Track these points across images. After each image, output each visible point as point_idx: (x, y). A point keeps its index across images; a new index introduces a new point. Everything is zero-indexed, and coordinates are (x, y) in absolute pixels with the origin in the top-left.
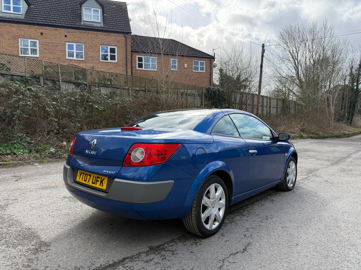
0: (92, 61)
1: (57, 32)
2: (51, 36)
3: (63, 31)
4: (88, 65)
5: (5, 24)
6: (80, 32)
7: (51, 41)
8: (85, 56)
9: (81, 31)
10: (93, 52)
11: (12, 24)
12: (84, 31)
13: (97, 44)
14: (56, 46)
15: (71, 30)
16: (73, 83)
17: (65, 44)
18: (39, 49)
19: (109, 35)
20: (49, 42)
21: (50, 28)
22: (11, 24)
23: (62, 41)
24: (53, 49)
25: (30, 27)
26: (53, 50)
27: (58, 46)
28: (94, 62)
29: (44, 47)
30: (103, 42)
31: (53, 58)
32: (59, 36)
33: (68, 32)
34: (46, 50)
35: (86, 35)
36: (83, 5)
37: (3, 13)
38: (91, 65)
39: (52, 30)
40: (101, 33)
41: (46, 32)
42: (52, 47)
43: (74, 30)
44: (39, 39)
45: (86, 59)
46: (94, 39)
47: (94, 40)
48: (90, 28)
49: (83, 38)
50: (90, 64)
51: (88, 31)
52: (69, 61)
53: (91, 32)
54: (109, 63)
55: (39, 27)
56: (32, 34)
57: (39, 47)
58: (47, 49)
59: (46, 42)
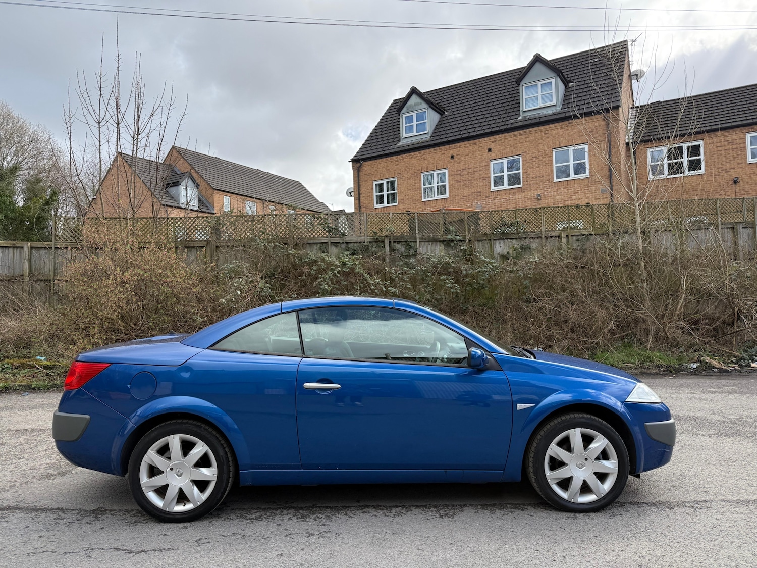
0: (538, 186)
1: (476, 147)
2: (467, 157)
3: (485, 142)
4: (530, 194)
5: (403, 156)
6: (515, 136)
7: (467, 165)
8: (523, 178)
9: (515, 133)
10: (539, 167)
11: (413, 154)
12: (521, 132)
13: (546, 149)
14: (474, 172)
15: (498, 136)
16: (440, 241)
17: (489, 165)
18: (449, 183)
19: (570, 125)
20: (464, 168)
21: (464, 143)
22: (410, 154)
23: (483, 160)
24: (470, 178)
25: (435, 152)
26: (469, 180)
27: (477, 171)
28: (541, 187)
29: (457, 179)
30: (558, 143)
31: (469, 195)
32: (479, 153)
33: (493, 142)
34: (459, 184)
35: (526, 138)
36: (521, 84)
37: (405, 139)
38: (536, 194)
39: (467, 145)
40: (553, 125)
41: (458, 153)
42: (467, 176)
43: (503, 135)
44: (448, 167)
45: (526, 183)
46: (541, 141)
47: (540, 144)
48: (534, 121)
49: (520, 145)
50: (533, 192)
51: (528, 130)
52: (496, 194)
53: (534, 129)
54: (572, 182)
55: (448, 146)
56: (439, 162)
57: (449, 180)
58: (460, 182)
59: (459, 169)
